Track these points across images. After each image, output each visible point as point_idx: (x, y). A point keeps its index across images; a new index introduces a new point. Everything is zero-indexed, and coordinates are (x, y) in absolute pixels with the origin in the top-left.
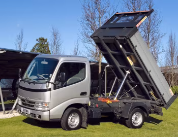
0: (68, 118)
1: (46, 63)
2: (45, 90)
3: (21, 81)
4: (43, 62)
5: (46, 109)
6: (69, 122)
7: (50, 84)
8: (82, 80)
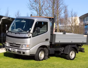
0: (39, 54)
1: (25, 22)
2: (27, 38)
3: (8, 32)
4: (22, 21)
5: (28, 49)
6: (39, 56)
7: (30, 34)
8: (46, 32)
